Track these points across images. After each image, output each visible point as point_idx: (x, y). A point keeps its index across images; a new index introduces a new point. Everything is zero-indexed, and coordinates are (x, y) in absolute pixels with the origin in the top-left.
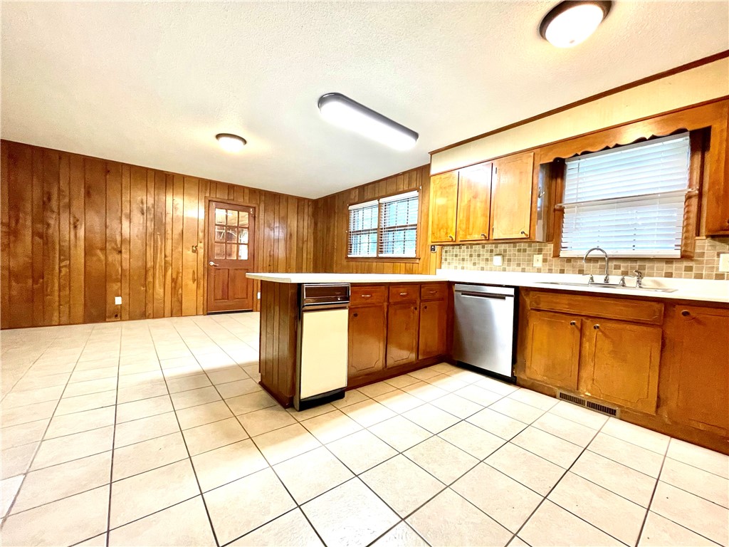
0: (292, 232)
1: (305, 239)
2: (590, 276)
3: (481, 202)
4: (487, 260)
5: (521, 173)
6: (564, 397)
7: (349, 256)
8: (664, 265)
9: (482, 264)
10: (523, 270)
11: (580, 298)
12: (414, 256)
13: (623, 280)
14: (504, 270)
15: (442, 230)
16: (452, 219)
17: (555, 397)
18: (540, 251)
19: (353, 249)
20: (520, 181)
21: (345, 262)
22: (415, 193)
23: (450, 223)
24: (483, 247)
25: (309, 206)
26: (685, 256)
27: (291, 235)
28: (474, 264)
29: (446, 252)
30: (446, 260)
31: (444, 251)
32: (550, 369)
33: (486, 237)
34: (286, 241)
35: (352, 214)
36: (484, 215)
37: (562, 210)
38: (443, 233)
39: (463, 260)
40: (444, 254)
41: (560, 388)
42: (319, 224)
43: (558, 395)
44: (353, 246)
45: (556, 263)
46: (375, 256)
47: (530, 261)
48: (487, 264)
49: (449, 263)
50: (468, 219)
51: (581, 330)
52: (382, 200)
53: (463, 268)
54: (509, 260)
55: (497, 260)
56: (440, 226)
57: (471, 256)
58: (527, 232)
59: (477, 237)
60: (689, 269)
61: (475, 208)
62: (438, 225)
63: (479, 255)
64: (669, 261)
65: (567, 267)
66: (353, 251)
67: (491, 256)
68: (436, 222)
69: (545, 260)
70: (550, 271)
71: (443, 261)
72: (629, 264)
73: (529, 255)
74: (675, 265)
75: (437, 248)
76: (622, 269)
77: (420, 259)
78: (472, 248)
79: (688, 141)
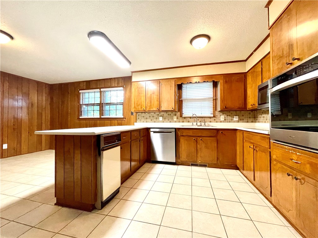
0: (33, 103)
1: (44, 107)
2: (192, 123)
3: (156, 95)
4: (156, 118)
5: (171, 86)
6: (192, 165)
7: (80, 117)
8: (209, 119)
9: (155, 120)
10: (170, 122)
11: (195, 130)
12: (122, 117)
13: (201, 124)
14: (163, 122)
15: (139, 106)
16: (144, 102)
17: (189, 166)
18: (175, 115)
19: (82, 113)
20: (171, 89)
21: (77, 121)
22: (122, 88)
23: (143, 103)
24: (155, 113)
25: (46, 87)
26: (214, 117)
27: (32, 105)
28: (151, 120)
29: (139, 115)
30: (139, 118)
31: (137, 115)
32: (188, 156)
33: (158, 109)
34: (28, 108)
35: (82, 95)
36: (157, 101)
37: (182, 101)
38: (139, 107)
39: (147, 118)
40: (137, 116)
41: (191, 162)
42: (54, 99)
43: (190, 165)
44: (82, 112)
45: (181, 119)
46: (99, 117)
47: (172, 119)
48: (156, 120)
49: (140, 120)
50: (151, 102)
51: (197, 141)
52: (102, 90)
53: (147, 122)
54: (165, 118)
55: (161, 119)
56: (138, 104)
57: (150, 117)
58: (174, 108)
59: (155, 109)
60: (215, 120)
61: (153, 98)
62: (137, 104)
63: (153, 117)
64: (210, 118)
65: (184, 120)
66: (82, 115)
67: (158, 117)
68: (136, 102)
69: (177, 118)
70: (179, 122)
71: (137, 119)
72: (201, 119)
73: (172, 116)
74: (212, 119)
75: (134, 114)
76: (200, 120)
77: (125, 118)
78: (150, 113)
79: (212, 84)
